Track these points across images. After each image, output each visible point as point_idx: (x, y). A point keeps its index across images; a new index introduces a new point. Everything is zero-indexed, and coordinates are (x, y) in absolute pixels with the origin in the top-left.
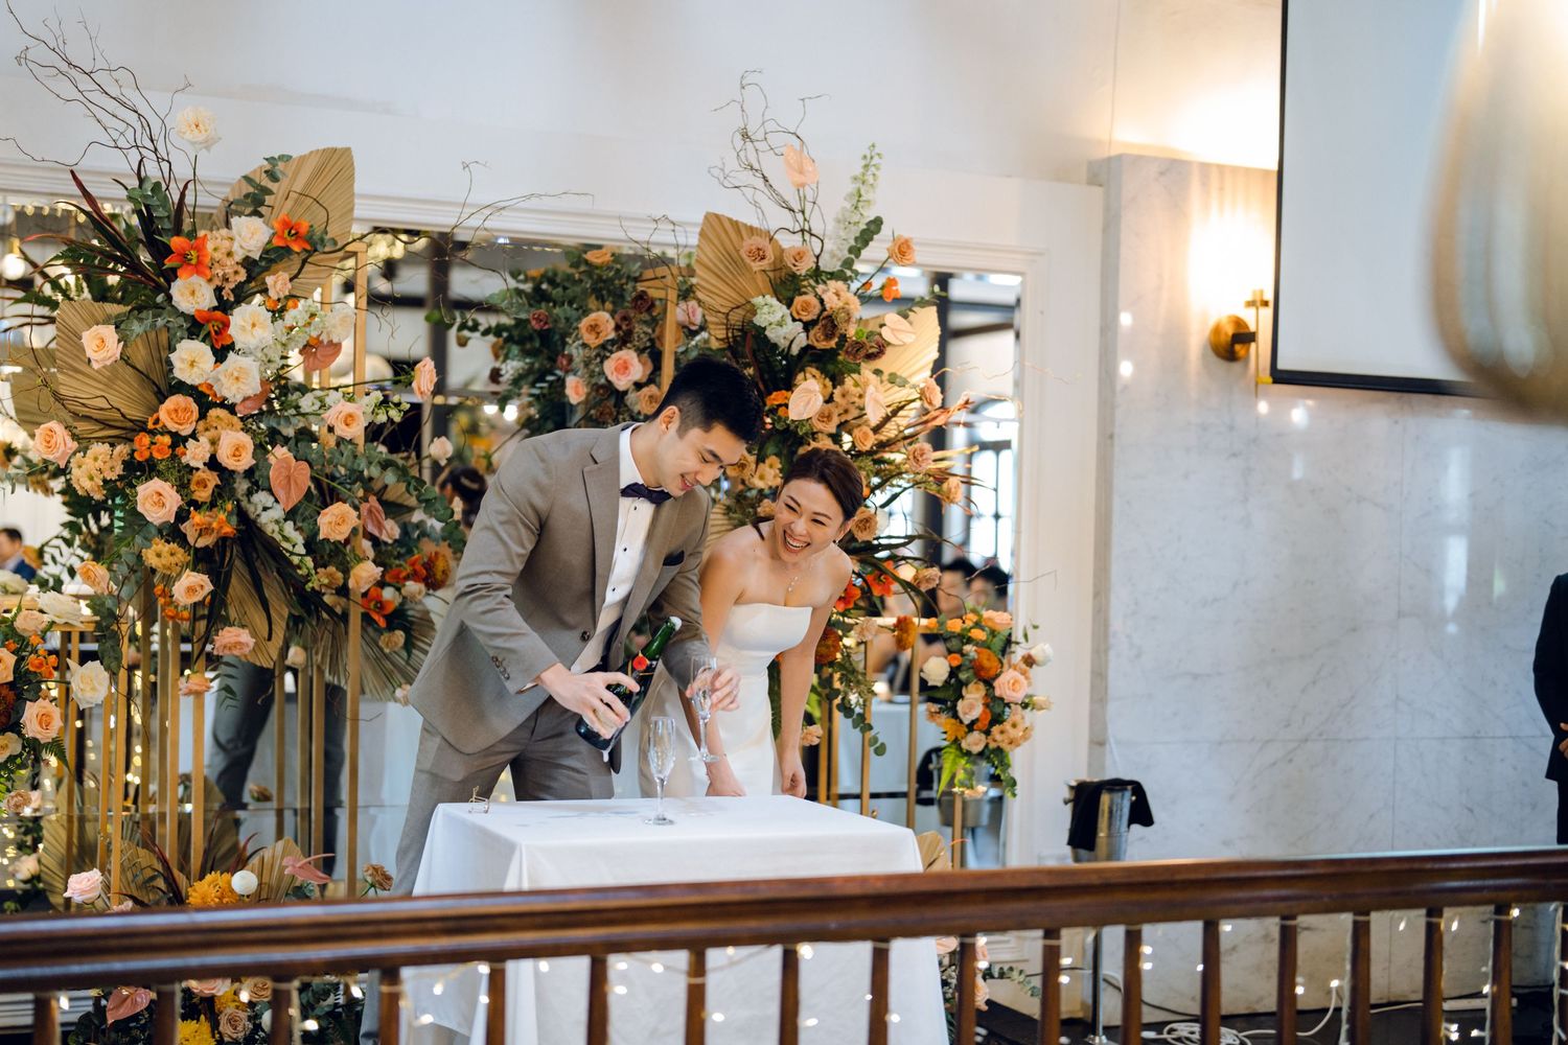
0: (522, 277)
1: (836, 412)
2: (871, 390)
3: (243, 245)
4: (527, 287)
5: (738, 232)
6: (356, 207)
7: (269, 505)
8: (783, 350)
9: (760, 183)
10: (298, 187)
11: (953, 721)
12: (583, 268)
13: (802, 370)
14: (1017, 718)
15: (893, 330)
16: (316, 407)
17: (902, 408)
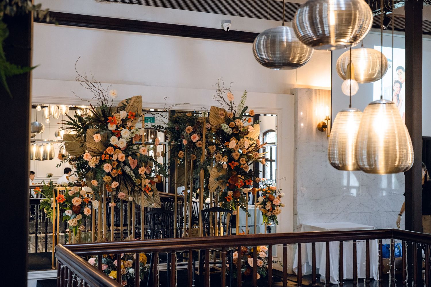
1: (238, 147)
2: (246, 142)
3: (122, 117)
4: (173, 119)
5: (218, 110)
6: (142, 107)
7: (128, 168)
8: (228, 134)
9: (222, 100)
10: (131, 104)
11: (265, 209)
12: (186, 117)
13: (232, 138)
14: (278, 209)
15: (250, 129)
16: (136, 148)
17: (253, 145)
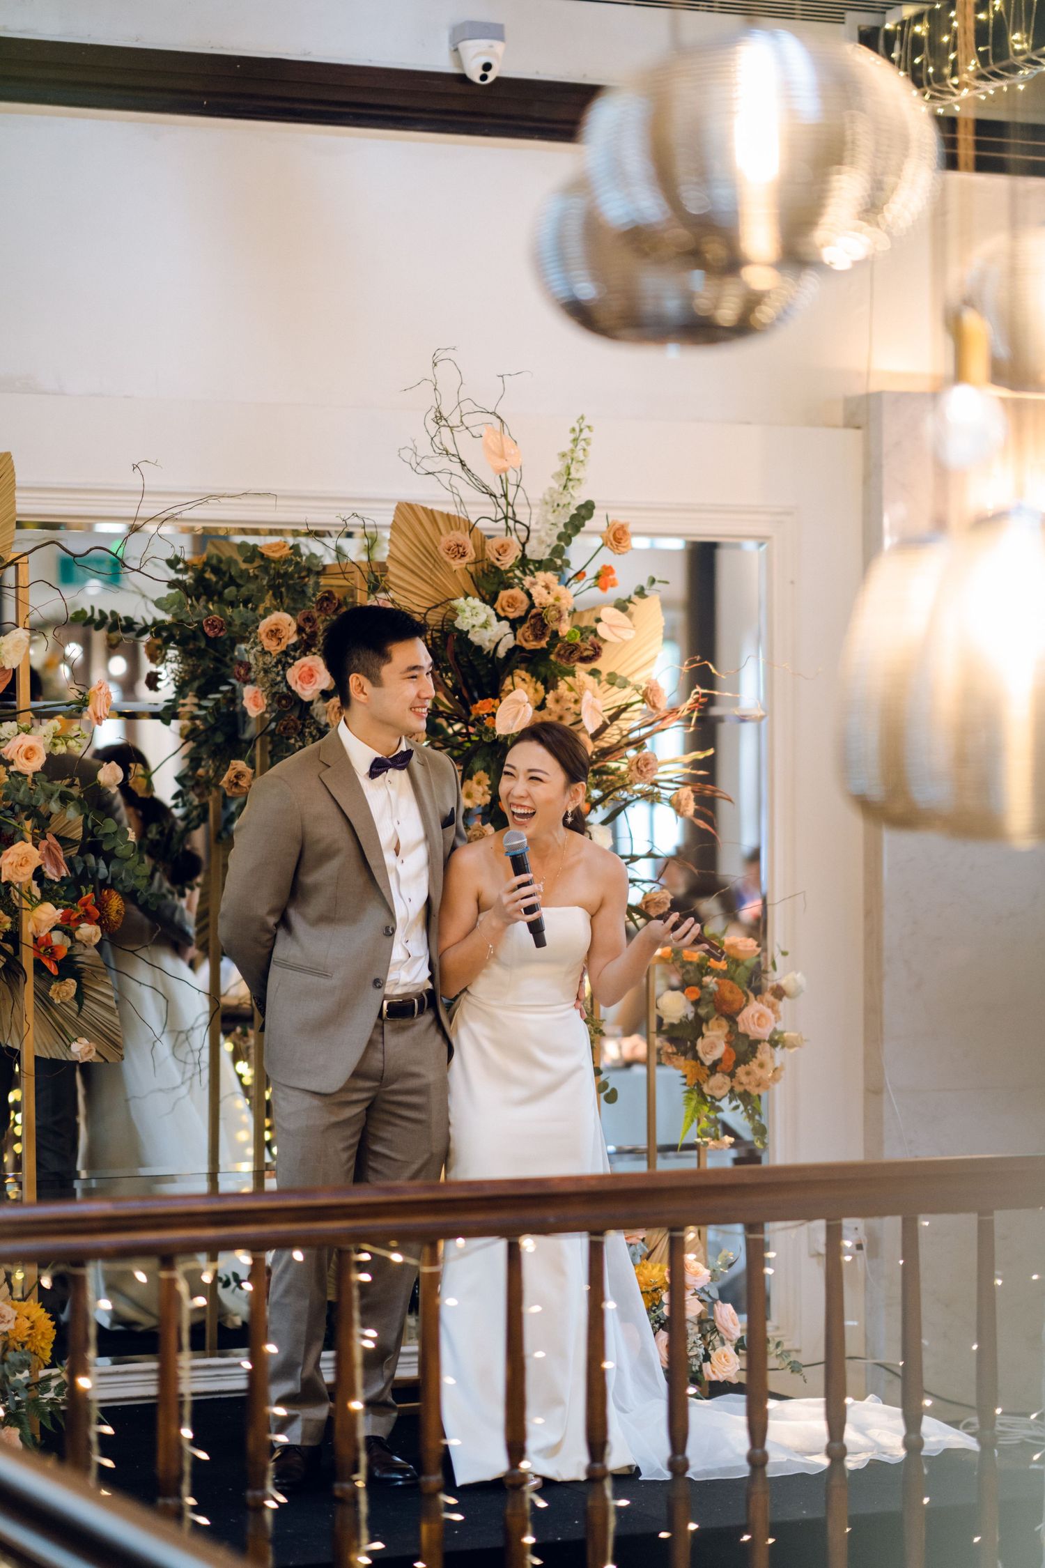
0: (181, 566)
2: (587, 696)
4: (187, 578)
5: (435, 522)
8: (489, 652)
9: (457, 468)
11: (693, 1063)
12: (258, 562)
13: (511, 673)
14: (766, 1057)
15: (610, 626)
17: (624, 710)
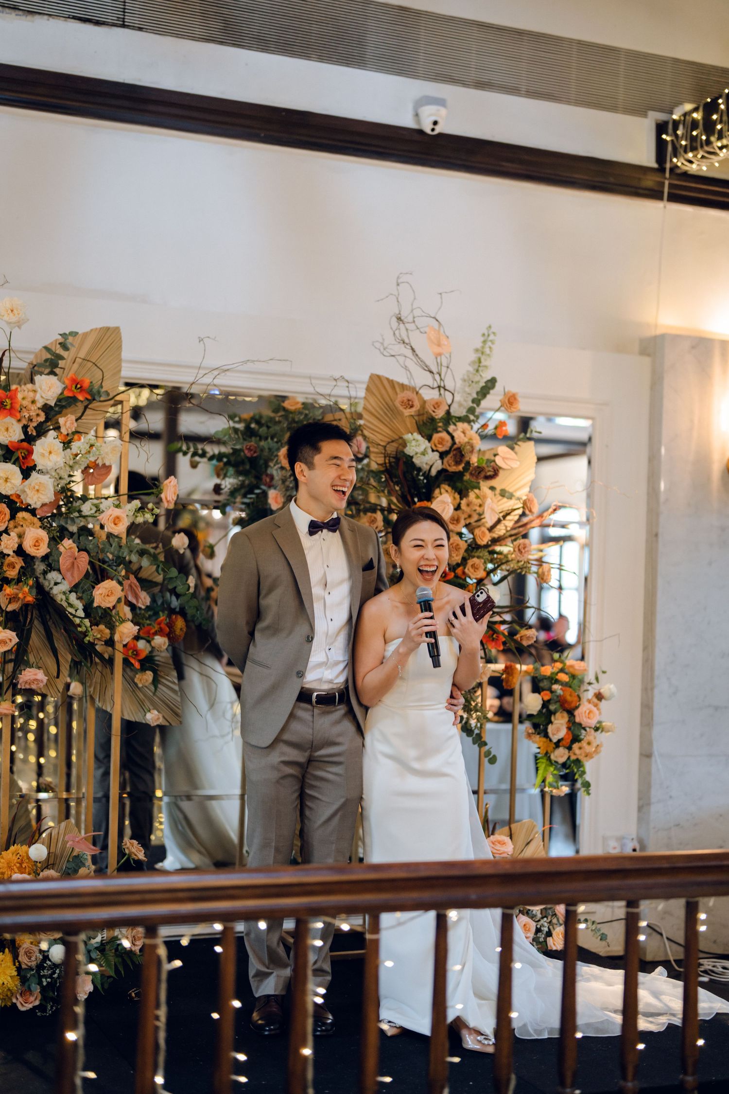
0: (237, 419)
1: (463, 517)
2: (488, 502)
3: (43, 396)
4: (241, 426)
5: (394, 387)
6: (123, 369)
7: (59, 581)
8: (425, 472)
9: (409, 353)
10: (82, 354)
11: (544, 739)
12: (282, 413)
13: (439, 486)
14: (592, 738)
15: (503, 458)
16: (93, 511)
17: (509, 514)
